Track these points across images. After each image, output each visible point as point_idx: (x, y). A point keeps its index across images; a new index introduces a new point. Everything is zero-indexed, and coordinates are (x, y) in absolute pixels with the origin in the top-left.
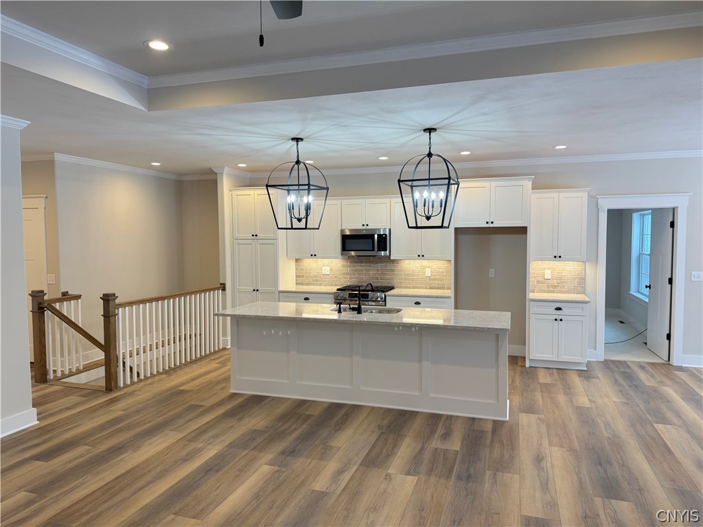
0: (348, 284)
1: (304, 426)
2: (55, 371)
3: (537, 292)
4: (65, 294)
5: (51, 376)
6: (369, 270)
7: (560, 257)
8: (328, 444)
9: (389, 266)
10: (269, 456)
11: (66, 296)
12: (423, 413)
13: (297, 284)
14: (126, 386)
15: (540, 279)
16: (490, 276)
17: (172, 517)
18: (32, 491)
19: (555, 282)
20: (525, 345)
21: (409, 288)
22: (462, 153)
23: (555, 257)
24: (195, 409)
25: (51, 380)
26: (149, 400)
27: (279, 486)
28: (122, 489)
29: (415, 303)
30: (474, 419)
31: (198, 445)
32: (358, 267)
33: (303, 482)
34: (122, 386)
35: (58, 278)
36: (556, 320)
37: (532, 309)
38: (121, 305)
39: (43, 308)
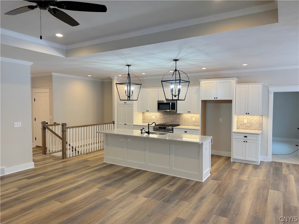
0: (162, 123)
1: (121, 176)
2: (49, 151)
3: (241, 129)
4: (55, 123)
5: (48, 152)
6: (170, 118)
7: (249, 114)
8: (124, 184)
9: (178, 116)
10: (100, 185)
11: (55, 124)
12: (170, 176)
13: (143, 122)
14: (70, 157)
15: (242, 123)
16: (220, 121)
17: (54, 201)
18: (18, 188)
19: (248, 125)
20: (231, 152)
21: (186, 125)
22: (203, 68)
23: (246, 113)
24: (88, 167)
25: (48, 154)
26: (74, 163)
27: (95, 196)
28: (45, 191)
29: (185, 132)
30: (189, 180)
31: (79, 179)
32: (166, 116)
33: (105, 195)
34: (68, 157)
35: (53, 118)
36: (244, 141)
37: (234, 136)
38: (68, 128)
39: (45, 128)
